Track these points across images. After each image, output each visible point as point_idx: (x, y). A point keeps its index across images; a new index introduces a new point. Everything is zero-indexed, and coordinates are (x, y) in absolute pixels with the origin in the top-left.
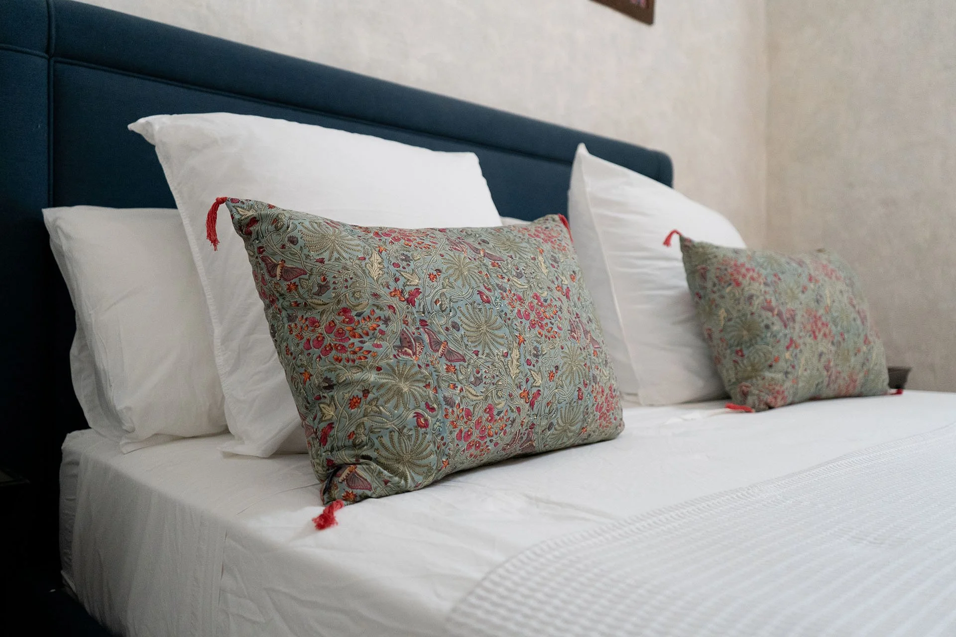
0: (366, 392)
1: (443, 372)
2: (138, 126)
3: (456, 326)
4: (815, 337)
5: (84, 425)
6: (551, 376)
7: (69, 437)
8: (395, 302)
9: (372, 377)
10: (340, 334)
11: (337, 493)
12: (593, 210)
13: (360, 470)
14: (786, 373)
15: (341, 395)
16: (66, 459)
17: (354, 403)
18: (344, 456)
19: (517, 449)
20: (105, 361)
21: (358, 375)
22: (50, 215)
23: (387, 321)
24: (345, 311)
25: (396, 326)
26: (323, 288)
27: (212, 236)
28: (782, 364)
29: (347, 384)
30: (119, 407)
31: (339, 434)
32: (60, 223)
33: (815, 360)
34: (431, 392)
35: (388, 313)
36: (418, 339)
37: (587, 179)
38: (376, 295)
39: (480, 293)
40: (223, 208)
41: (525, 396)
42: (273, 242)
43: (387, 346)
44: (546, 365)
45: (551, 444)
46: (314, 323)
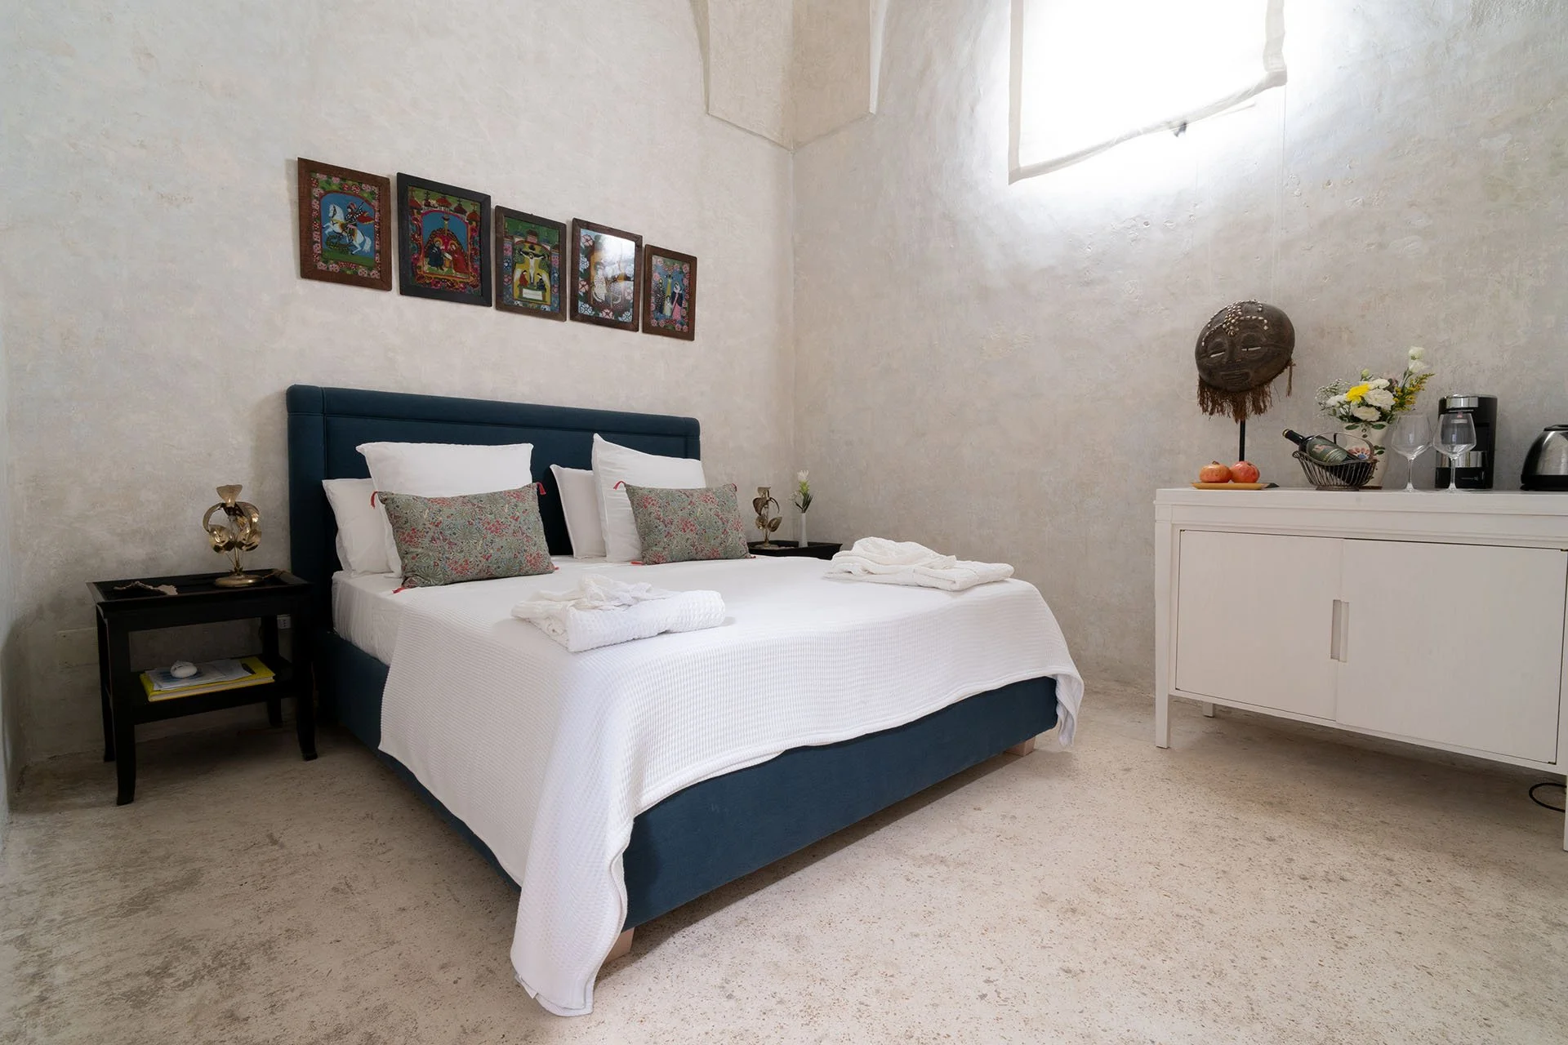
0: (417, 555)
1: (447, 548)
2: (359, 448)
3: (454, 534)
4: (685, 532)
5: (341, 569)
6: (498, 550)
7: (335, 574)
8: (431, 526)
9: (420, 550)
10: (411, 537)
11: (406, 585)
12: (600, 467)
13: (413, 579)
14: (664, 548)
15: (409, 556)
16: (333, 582)
17: (413, 558)
18: (409, 574)
19: (483, 575)
20: (346, 544)
21: (416, 550)
22: (326, 483)
23: (427, 532)
24: (414, 529)
25: (431, 534)
26: (406, 522)
27: (373, 504)
28: (662, 544)
29: (412, 552)
30: (350, 561)
31: (408, 567)
32: (330, 487)
33: (684, 542)
34: (441, 555)
35: (428, 530)
36: (439, 539)
37: (597, 450)
38: (425, 524)
39: (469, 522)
40: (376, 495)
41: (484, 557)
42: (392, 507)
43: (427, 540)
44: (496, 546)
45: (497, 575)
46: (404, 533)
